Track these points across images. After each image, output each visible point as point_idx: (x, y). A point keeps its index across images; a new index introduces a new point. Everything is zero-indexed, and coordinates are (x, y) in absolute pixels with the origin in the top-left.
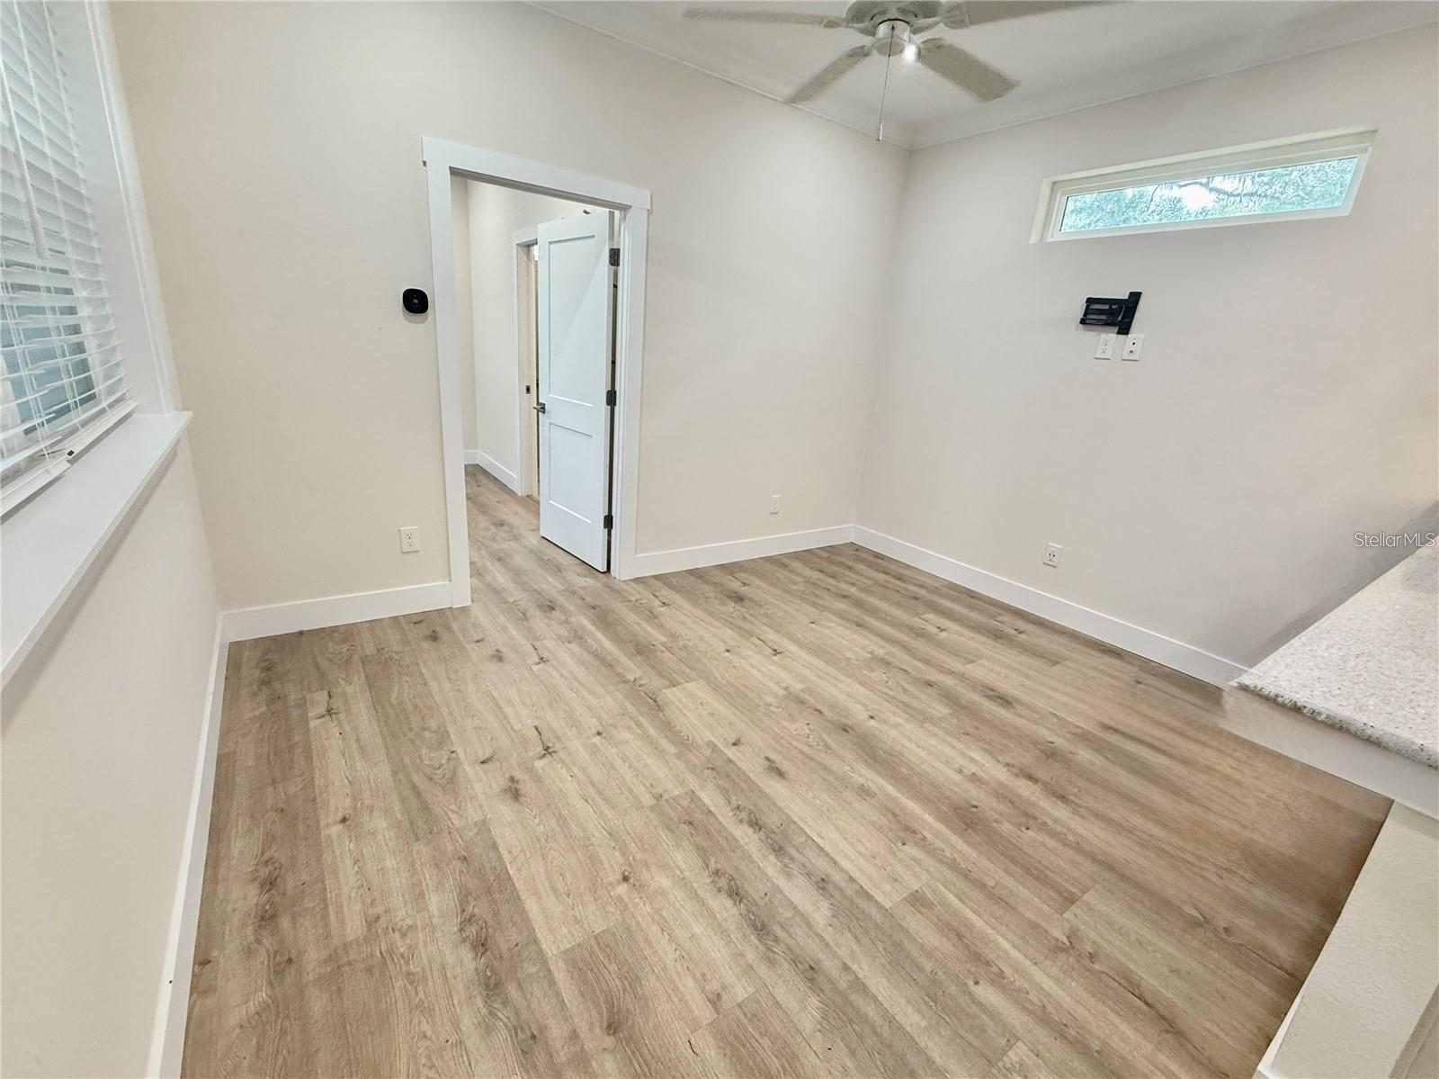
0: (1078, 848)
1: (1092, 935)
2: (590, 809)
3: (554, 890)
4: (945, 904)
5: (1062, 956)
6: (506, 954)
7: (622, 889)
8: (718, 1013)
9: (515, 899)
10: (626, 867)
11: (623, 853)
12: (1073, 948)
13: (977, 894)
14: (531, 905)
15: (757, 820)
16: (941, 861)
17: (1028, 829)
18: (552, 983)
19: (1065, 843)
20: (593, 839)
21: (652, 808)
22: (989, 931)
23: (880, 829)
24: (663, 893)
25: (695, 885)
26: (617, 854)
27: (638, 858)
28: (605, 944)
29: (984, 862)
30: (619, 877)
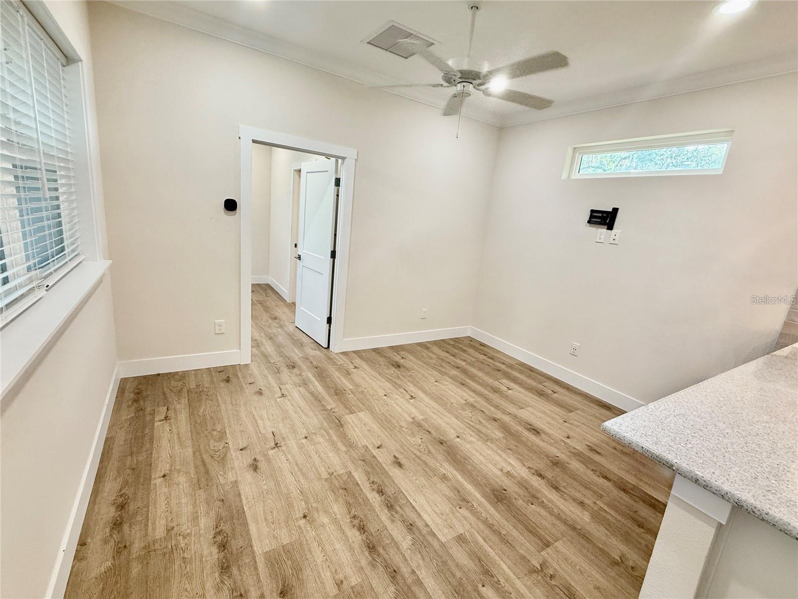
0: (558, 517)
1: (555, 565)
2: (294, 478)
3: (266, 519)
4: (477, 543)
5: (535, 575)
6: (235, 551)
7: (302, 522)
8: (339, 591)
9: (245, 524)
10: (306, 511)
11: (306, 503)
12: (542, 571)
13: (495, 538)
14: (253, 528)
15: (382, 490)
16: (478, 518)
17: (532, 504)
18: (256, 568)
19: (551, 513)
20: (292, 494)
21: (326, 480)
22: (497, 558)
23: (448, 499)
24: (323, 526)
25: (341, 523)
26: (303, 503)
27: (313, 506)
28: (287, 550)
29: (503, 521)
30: (302, 515)
